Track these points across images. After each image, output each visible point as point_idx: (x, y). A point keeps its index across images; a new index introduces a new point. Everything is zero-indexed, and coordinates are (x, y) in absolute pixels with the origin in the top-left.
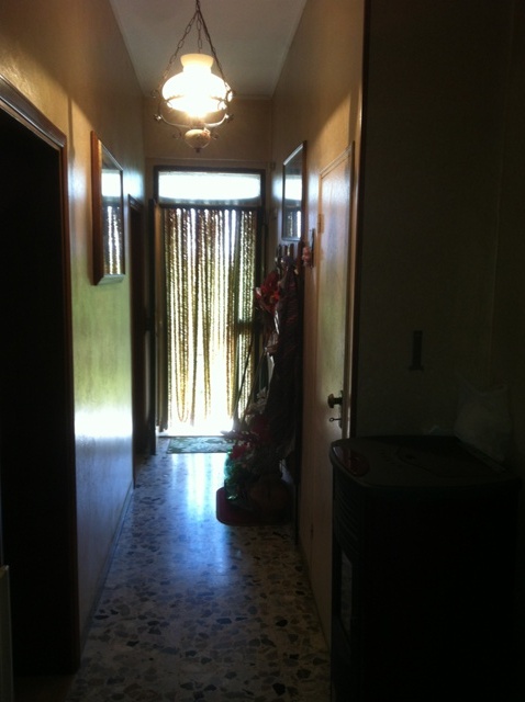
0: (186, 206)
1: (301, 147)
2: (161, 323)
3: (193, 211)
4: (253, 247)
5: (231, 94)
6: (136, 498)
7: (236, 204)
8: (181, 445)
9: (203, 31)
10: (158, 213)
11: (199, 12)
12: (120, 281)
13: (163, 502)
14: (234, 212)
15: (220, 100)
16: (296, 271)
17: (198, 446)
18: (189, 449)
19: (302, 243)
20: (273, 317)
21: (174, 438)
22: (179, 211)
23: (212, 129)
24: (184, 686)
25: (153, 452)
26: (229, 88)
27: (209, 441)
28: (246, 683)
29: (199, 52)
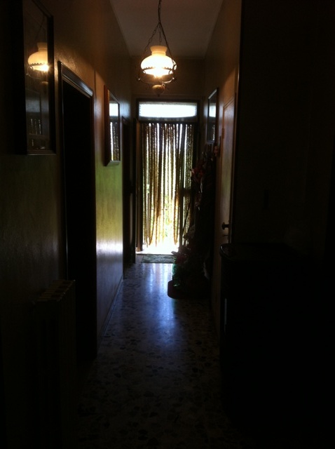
0: (154, 121)
1: (216, 91)
2: (139, 189)
3: (158, 124)
4: (192, 146)
5: (176, 67)
6: (125, 284)
7: (183, 120)
8: (149, 259)
9: (162, 33)
10: (138, 125)
11: (160, 23)
12: (118, 164)
13: (139, 286)
14: (181, 125)
15: (170, 69)
16: (212, 159)
17: (159, 260)
18: (154, 261)
19: (216, 144)
20: (200, 185)
21: (146, 255)
22: (150, 125)
23: (166, 84)
24: (148, 367)
25: (134, 261)
26: (175, 63)
27: (165, 257)
28: (179, 367)
29: (160, 45)
